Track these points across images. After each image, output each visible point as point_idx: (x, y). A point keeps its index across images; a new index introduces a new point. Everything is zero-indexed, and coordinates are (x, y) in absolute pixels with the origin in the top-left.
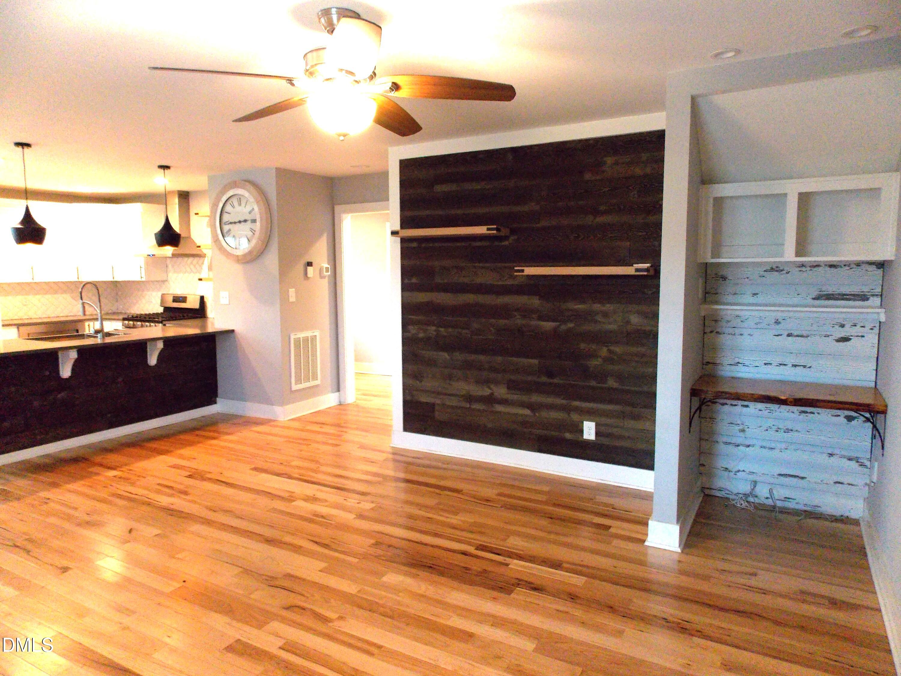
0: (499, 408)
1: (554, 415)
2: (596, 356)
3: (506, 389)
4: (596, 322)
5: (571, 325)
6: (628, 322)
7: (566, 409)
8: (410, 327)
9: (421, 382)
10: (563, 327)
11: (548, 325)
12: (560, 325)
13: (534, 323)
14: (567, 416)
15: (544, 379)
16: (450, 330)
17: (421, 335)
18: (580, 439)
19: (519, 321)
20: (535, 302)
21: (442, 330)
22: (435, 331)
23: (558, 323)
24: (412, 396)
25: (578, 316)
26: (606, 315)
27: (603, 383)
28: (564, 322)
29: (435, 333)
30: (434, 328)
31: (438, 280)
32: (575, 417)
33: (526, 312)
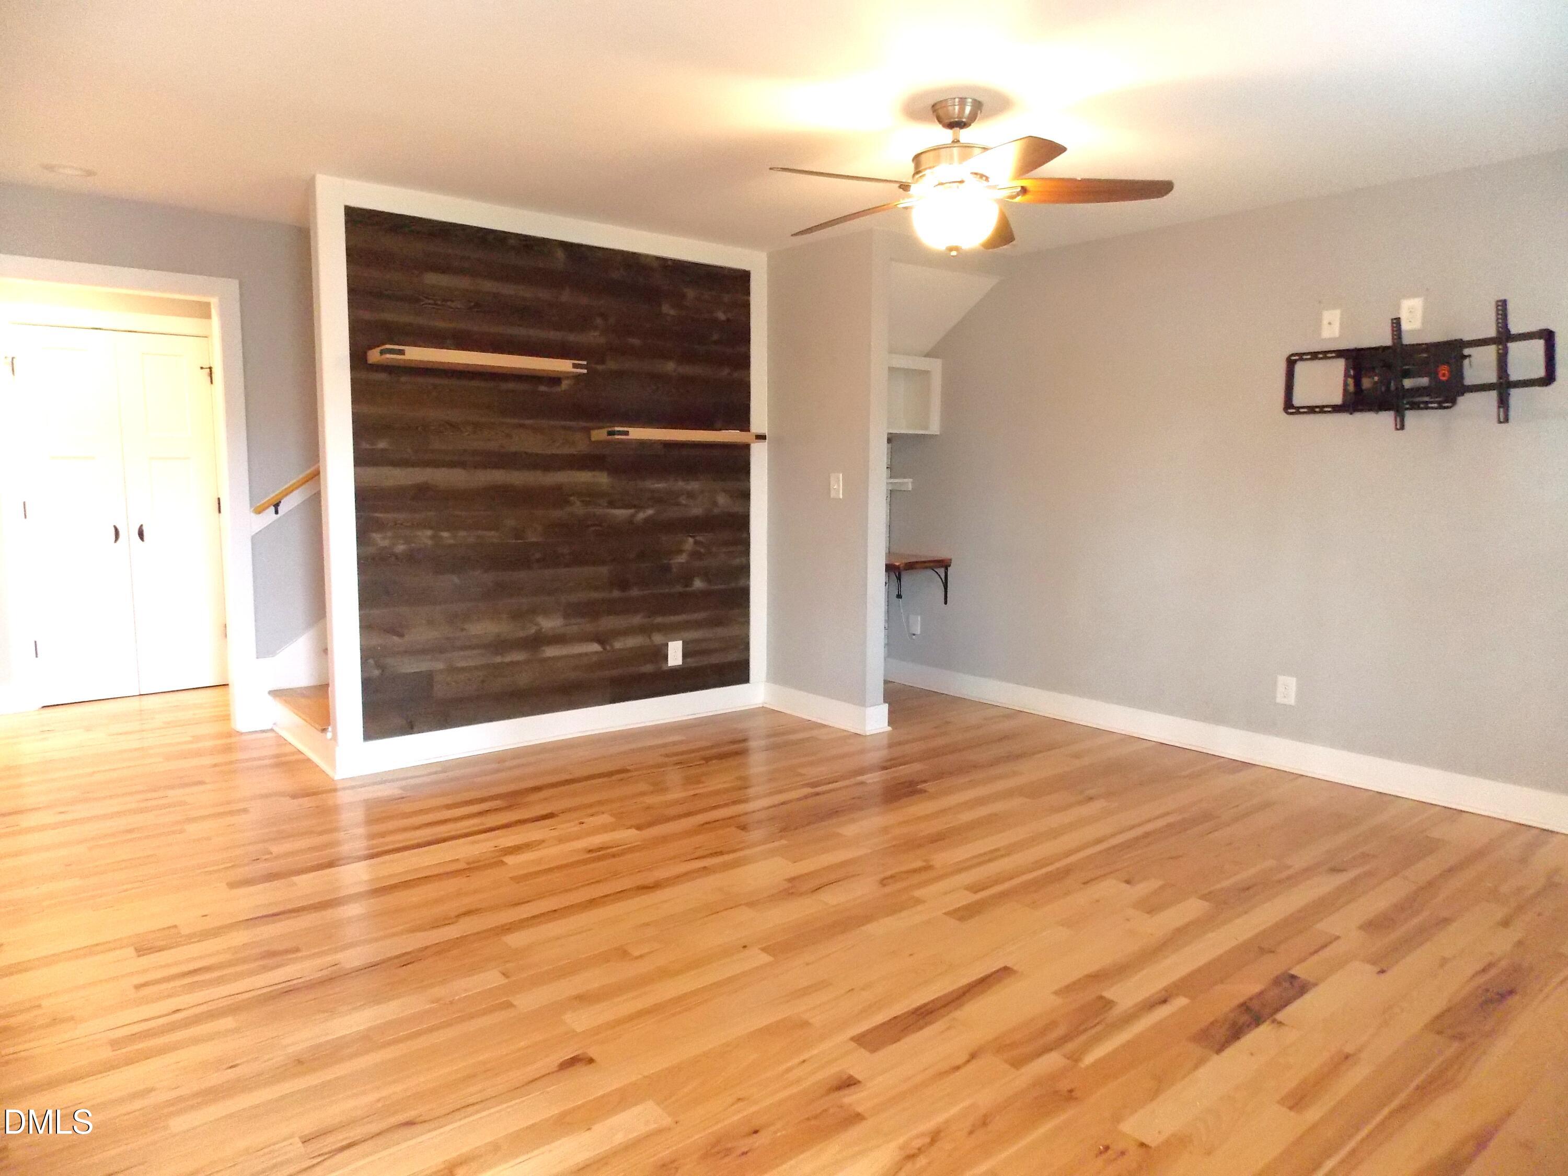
0: (550, 652)
1: (632, 642)
2: (680, 552)
3: (562, 620)
4: (678, 504)
5: (650, 512)
6: (715, 504)
7: (644, 630)
8: (377, 537)
9: (401, 635)
10: (641, 516)
11: (621, 513)
12: (637, 512)
13: (599, 511)
14: (648, 640)
15: (616, 594)
16: (462, 533)
17: (400, 548)
18: (665, 668)
19: (578, 508)
20: (602, 479)
21: (445, 534)
22: (432, 537)
23: (632, 511)
24: (383, 668)
25: (658, 499)
26: (691, 495)
27: (691, 587)
28: (639, 507)
29: (430, 542)
30: (429, 533)
31: (436, 444)
32: (658, 639)
33: (590, 495)
